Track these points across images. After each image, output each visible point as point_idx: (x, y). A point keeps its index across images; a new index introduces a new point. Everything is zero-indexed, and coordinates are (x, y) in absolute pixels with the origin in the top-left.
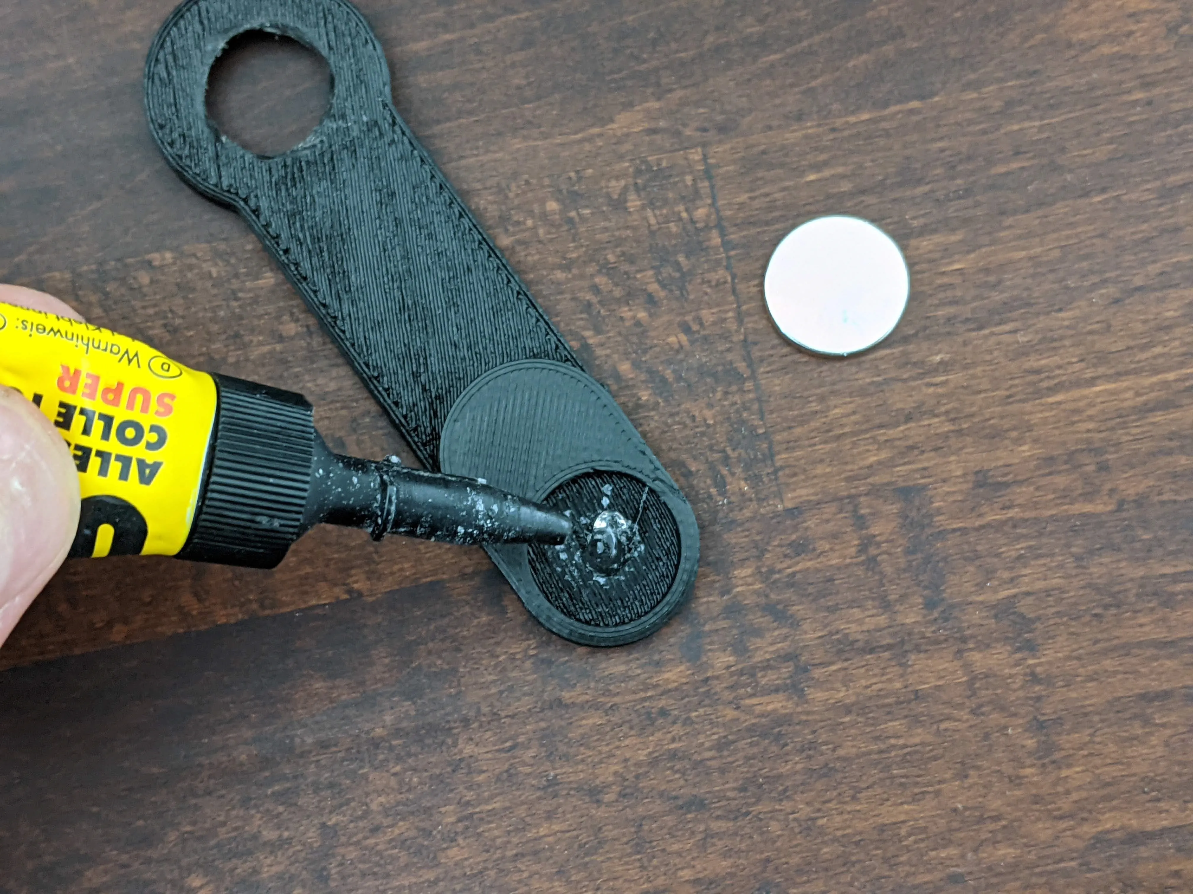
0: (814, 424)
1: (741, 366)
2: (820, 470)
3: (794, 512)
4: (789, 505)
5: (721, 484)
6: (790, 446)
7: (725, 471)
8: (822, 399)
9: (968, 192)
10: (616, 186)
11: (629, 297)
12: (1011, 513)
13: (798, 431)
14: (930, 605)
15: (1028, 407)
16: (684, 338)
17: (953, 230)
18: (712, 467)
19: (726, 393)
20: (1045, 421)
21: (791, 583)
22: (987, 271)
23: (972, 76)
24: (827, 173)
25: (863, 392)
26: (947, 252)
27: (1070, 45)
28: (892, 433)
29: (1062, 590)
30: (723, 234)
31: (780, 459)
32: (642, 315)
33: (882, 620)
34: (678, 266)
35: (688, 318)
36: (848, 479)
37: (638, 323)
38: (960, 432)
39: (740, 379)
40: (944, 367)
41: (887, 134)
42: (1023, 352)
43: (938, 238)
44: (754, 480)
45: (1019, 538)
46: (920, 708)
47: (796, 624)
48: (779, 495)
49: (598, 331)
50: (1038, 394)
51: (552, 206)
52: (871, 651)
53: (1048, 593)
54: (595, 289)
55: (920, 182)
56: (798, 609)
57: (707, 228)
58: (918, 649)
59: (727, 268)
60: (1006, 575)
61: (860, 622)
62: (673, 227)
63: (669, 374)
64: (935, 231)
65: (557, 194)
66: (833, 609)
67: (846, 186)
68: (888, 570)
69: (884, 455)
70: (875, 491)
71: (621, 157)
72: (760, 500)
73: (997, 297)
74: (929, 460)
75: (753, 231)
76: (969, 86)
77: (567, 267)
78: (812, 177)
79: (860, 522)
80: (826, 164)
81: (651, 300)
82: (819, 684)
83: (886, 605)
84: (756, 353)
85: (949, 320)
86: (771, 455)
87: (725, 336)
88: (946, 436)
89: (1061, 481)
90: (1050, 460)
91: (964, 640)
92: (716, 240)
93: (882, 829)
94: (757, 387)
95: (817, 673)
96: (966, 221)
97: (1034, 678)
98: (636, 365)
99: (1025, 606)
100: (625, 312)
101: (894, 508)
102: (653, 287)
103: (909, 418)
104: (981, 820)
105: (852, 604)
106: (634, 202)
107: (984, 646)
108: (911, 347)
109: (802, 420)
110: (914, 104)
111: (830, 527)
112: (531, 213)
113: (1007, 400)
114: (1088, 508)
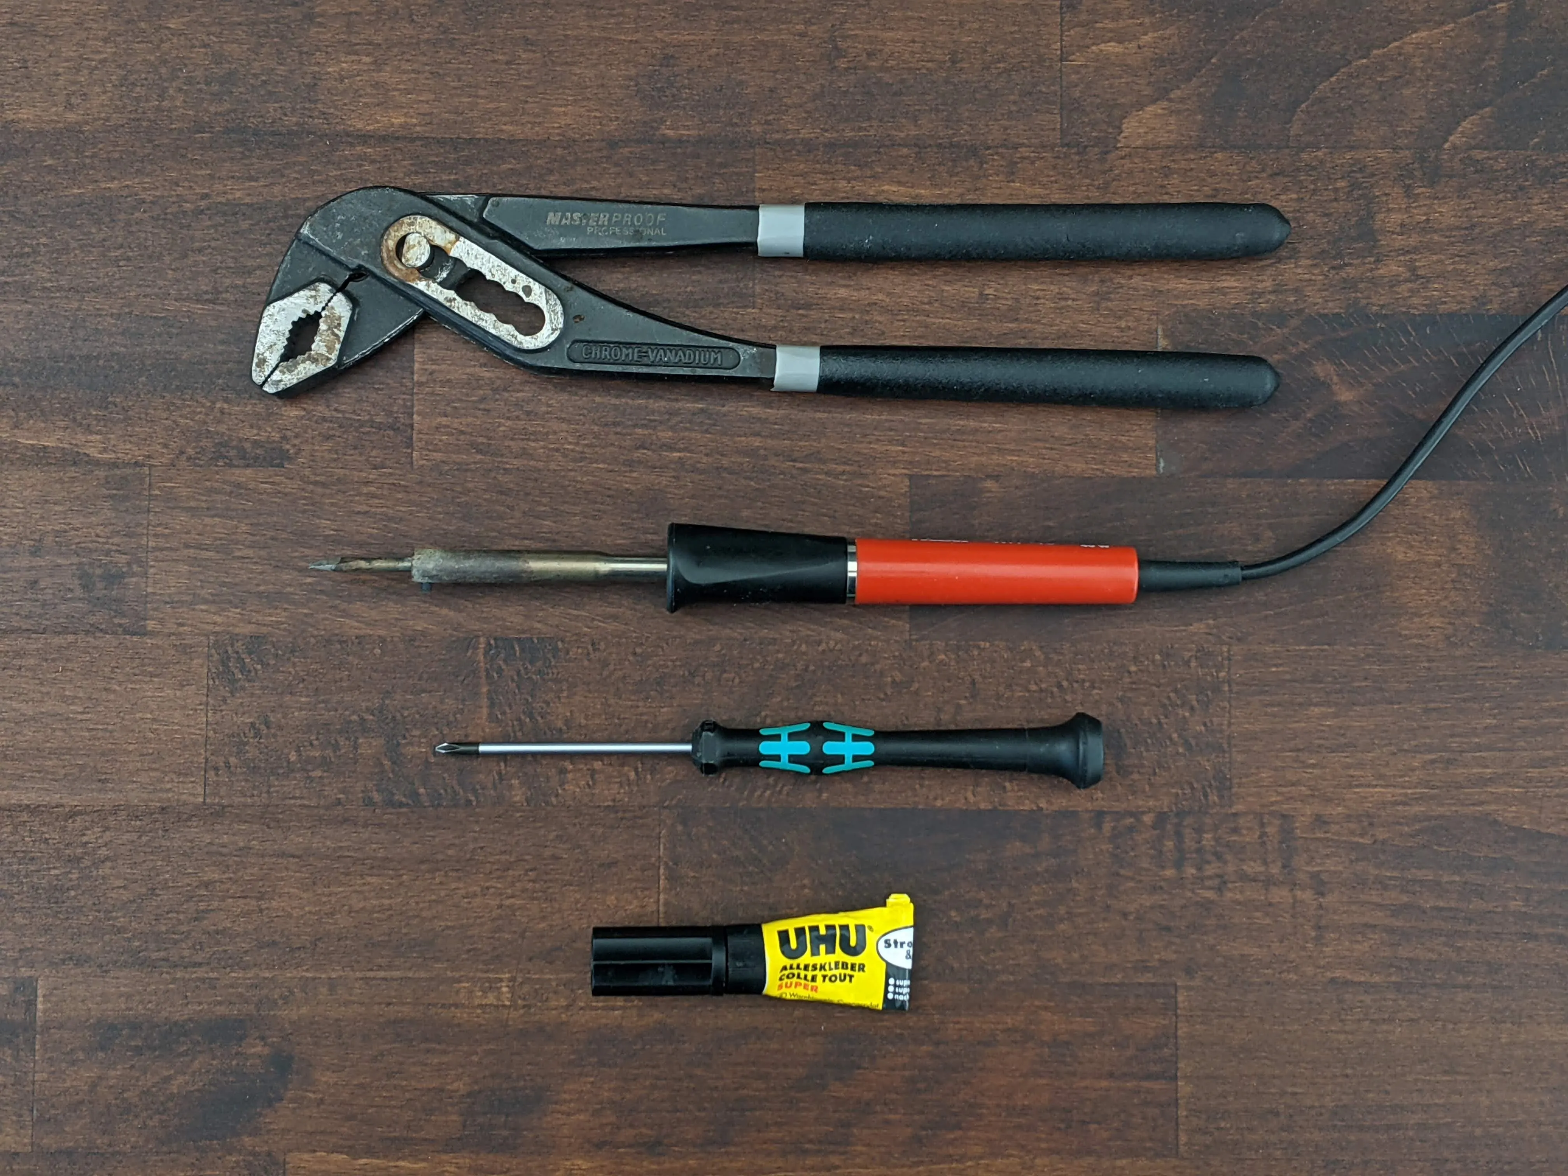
0: (1252, 778)
1: (1225, 746)
2: (1251, 799)
3: (1235, 815)
4: (1233, 811)
5: (1206, 796)
6: (1240, 785)
7: (1209, 790)
8: (1258, 768)
9: (1340, 691)
10: (1187, 655)
11: (1183, 705)
12: (1328, 835)
13: (1244, 780)
14: (1284, 867)
15: (1345, 791)
16: (1203, 728)
17: (1330, 707)
18: (1203, 788)
19: (1217, 757)
20: (1351, 799)
21: (1228, 845)
22: (1340, 728)
23: (1354, 640)
24: (1281, 669)
25: (1276, 769)
26: (1325, 716)
27: (1400, 635)
28: (1284, 790)
29: (1341, 872)
30: (1230, 686)
31: (1234, 790)
32: (1187, 714)
33: (1262, 869)
34: (1207, 695)
35: (1207, 720)
36: (1263, 806)
37: (1184, 717)
38: (1313, 796)
39: (1224, 752)
40: (1313, 766)
41: (1311, 658)
42: (1348, 767)
43: (1323, 709)
44: (1221, 797)
45: (1330, 846)
46: (1271, 909)
47: (1225, 863)
48: (1230, 807)
49: (1166, 717)
50: (1350, 786)
51: (1158, 657)
52: (1255, 881)
53: (1335, 872)
54: (1169, 698)
55: (1321, 682)
56: (1228, 857)
57: (1223, 682)
58: (1275, 884)
59: (1229, 702)
60: (1319, 861)
61: (1253, 868)
62: (1209, 678)
63: (1193, 743)
64: (1322, 705)
65: (1161, 653)
66: (1242, 860)
67: (1288, 677)
68: (1270, 848)
69: (1279, 798)
70: (1272, 814)
71: (1193, 642)
72: (1222, 806)
73: (1343, 740)
74: (1298, 805)
75: (1244, 688)
76: (1351, 645)
77: (1158, 687)
78: (1274, 669)
79: (1262, 825)
80: (1281, 665)
81: (1192, 709)
82: (1230, 890)
83: (1265, 863)
84: (1233, 742)
85: (1320, 746)
86: (1230, 788)
87: (1221, 732)
88: (1307, 796)
89: (1352, 826)
90: (1349, 816)
91: (1295, 885)
92: (1226, 688)
93: (1242, 955)
94: (1230, 757)
95: (1230, 885)
96: (1336, 704)
97: (1320, 907)
98: (1180, 736)
99: (1324, 877)
100: (1180, 712)
101: (1277, 822)
102: (1195, 703)
103: (1293, 785)
104: (1285, 961)
105: (1251, 859)
106: (1193, 664)
107: (1303, 889)
108: (1300, 754)
109: (1247, 776)
110: (1326, 647)
111: (1249, 825)
112: (1148, 658)
113: (1335, 787)
114: (1361, 840)
